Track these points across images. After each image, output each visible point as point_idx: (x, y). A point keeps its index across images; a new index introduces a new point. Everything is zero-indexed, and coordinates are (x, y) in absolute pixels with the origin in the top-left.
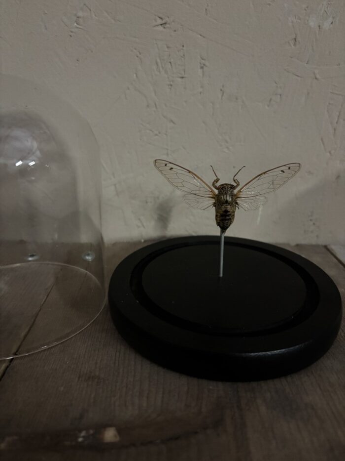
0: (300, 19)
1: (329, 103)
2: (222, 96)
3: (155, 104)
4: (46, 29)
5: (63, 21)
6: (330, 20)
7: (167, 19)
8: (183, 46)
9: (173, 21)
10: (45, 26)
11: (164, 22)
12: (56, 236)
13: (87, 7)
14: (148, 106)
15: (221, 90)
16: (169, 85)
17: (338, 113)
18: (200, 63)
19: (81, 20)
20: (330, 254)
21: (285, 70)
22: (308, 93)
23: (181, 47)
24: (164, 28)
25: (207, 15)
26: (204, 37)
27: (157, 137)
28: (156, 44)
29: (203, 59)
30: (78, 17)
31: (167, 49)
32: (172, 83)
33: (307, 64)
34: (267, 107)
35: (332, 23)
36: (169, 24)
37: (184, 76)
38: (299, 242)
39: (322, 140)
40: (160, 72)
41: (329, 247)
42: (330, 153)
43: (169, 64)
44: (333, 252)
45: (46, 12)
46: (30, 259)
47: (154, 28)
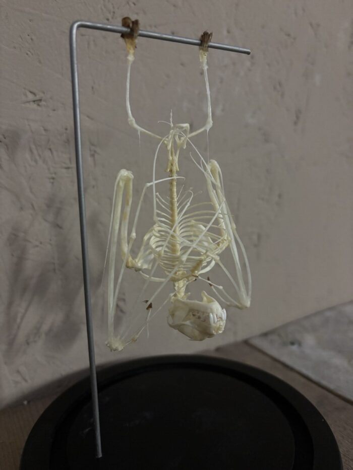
3: (32, 205)
7: (42, 95)
9: (51, 98)
11: (38, 97)
14: (21, 208)
16: (50, 179)
18: (90, 150)
23: (65, 131)
24: (38, 105)
25: (94, 94)
26: (92, 119)
27: (37, 248)
28: (29, 125)
29: (93, 145)
31: (44, 132)
32: (54, 176)
36: (45, 101)
37: (70, 166)
40: (36, 161)
43: (49, 151)
47: (23, 105)
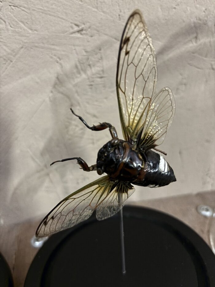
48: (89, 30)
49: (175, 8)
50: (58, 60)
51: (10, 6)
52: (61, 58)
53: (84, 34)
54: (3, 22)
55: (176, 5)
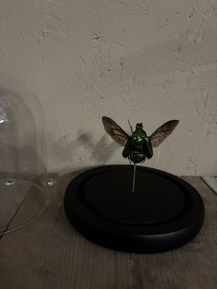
0: (183, 36)
1: (201, 88)
2: (134, 82)
3: (92, 87)
4: (23, 39)
5: (34, 35)
6: (202, 36)
7: (100, 35)
8: (110, 51)
9: (103, 36)
10: (23, 37)
11: (98, 36)
12: (26, 169)
13: (49, 26)
14: (87, 88)
15: (134, 78)
16: (100, 75)
17: (207, 94)
18: (120, 62)
19: (45, 34)
20: (203, 183)
21: (173, 67)
22: (188, 82)
23: (109, 52)
24: (98, 40)
25: (124, 33)
26: (123, 46)
27: (92, 107)
28: (93, 49)
29: (122, 59)
30: (43, 33)
31: (99, 53)
32: (102, 73)
33: (187, 63)
34: (163, 90)
35: (203, 39)
36: (101, 38)
37: (110, 69)
38: (183, 175)
39: (197, 111)
40: (95, 66)
41: (203, 178)
42: (202, 118)
43: (101, 62)
44: (205, 181)
45: (24, 29)
46: (8, 184)
47: (91, 40)
48: (103, 38)
49: (164, 27)
50: (81, 55)
51: (56, 19)
52: (83, 54)
53: (100, 40)
54: (50, 29)
55: (164, 25)
